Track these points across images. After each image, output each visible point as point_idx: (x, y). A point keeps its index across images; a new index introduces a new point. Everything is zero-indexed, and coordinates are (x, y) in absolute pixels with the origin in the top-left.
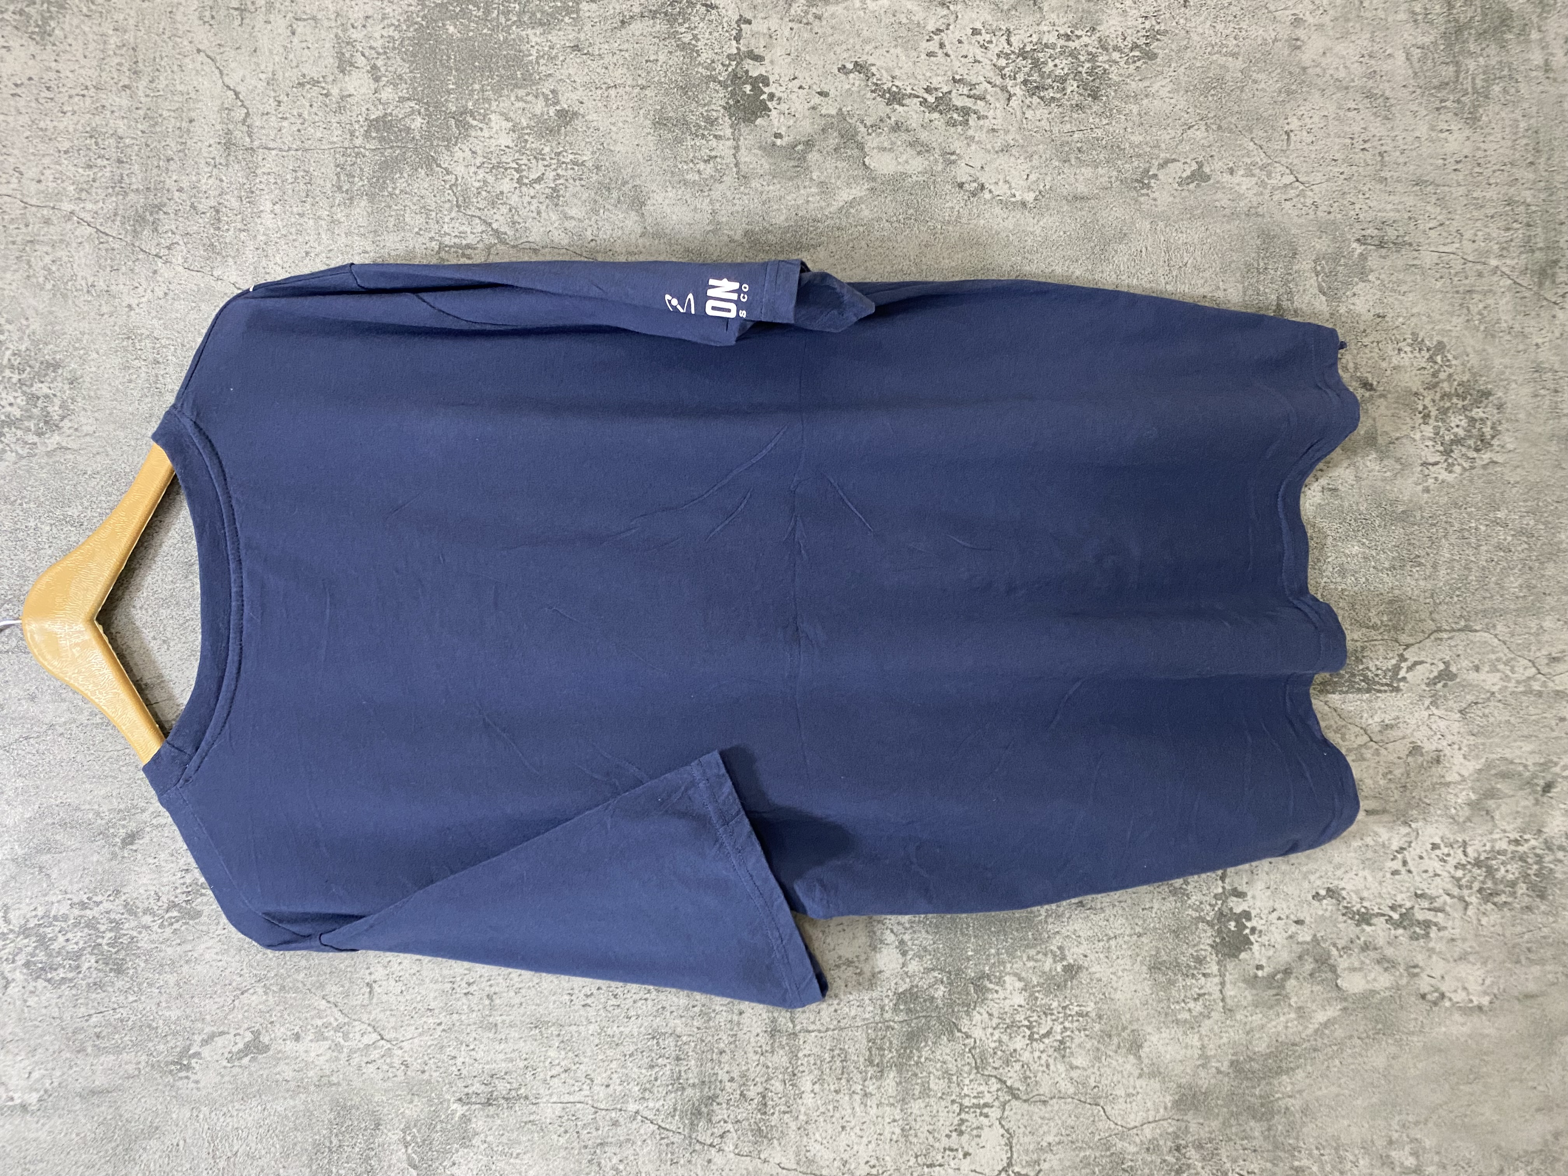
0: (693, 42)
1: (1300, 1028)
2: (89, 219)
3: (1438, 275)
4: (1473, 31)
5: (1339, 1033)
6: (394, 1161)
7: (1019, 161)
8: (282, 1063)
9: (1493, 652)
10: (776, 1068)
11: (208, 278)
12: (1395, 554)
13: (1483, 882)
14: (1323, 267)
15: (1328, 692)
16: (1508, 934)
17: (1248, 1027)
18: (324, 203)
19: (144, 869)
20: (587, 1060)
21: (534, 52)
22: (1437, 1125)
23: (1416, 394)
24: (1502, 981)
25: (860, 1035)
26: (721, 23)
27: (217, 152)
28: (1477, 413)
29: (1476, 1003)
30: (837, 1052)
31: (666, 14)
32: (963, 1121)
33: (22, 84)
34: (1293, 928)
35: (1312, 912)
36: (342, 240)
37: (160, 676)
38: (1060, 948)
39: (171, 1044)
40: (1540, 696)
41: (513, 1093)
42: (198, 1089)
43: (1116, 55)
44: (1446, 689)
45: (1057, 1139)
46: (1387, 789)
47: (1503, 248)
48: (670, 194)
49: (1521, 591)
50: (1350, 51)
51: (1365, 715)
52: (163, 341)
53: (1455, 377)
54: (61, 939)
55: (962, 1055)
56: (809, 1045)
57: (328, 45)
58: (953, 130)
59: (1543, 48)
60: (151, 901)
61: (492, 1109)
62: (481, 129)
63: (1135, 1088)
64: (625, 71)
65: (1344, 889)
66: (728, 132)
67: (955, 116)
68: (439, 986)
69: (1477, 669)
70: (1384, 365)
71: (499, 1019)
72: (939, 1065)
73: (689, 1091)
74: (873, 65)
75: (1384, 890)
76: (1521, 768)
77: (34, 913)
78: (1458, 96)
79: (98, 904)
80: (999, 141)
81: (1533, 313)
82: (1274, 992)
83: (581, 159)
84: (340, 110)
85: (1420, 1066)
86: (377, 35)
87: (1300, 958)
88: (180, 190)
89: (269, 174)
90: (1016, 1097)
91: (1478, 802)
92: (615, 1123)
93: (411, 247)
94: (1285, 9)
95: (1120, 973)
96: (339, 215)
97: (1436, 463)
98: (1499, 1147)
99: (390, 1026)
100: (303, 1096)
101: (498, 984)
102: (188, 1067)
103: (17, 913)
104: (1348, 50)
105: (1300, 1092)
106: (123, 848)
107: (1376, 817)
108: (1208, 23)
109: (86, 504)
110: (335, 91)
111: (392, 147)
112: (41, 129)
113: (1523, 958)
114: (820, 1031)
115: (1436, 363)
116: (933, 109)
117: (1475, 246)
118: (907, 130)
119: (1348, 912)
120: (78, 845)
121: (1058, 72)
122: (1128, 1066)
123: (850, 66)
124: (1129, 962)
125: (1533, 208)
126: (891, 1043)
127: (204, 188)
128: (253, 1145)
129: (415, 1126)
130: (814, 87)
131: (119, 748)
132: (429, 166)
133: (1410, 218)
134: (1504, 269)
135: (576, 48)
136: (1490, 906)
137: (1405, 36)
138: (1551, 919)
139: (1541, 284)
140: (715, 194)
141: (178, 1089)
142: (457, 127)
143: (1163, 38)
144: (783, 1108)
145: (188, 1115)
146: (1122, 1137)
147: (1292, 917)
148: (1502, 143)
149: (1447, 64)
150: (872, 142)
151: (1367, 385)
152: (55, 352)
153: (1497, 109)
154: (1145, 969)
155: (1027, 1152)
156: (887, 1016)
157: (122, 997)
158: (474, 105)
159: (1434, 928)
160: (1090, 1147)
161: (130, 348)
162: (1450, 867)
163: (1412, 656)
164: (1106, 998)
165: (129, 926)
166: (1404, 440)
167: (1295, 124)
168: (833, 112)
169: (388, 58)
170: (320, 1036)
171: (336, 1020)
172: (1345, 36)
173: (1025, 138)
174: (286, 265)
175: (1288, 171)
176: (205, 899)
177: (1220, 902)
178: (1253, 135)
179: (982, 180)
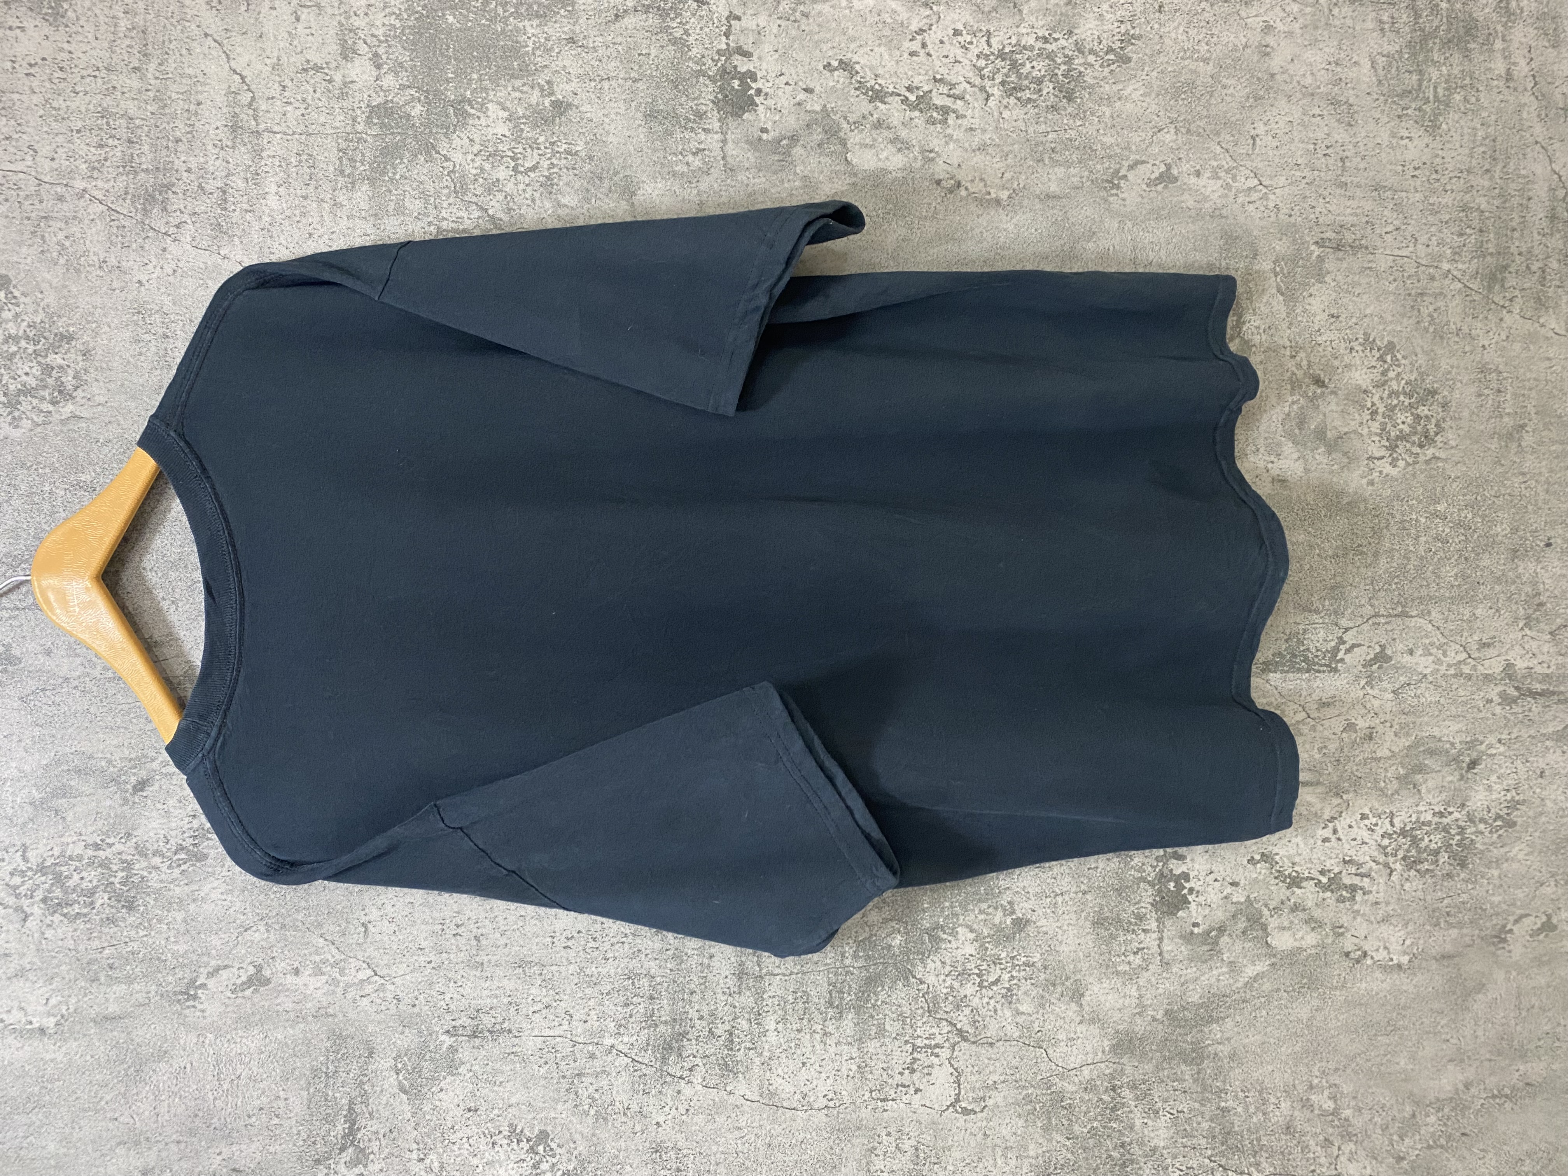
0: (685, 37)
1: (1231, 981)
2: (101, 197)
3: (1391, 278)
4: (1438, 41)
5: (1267, 987)
6: (386, 1087)
7: (995, 160)
8: (282, 995)
9: (1427, 637)
10: (743, 1008)
11: (215, 257)
12: (1339, 543)
13: (1408, 851)
14: (1282, 268)
15: (1270, 671)
16: (1428, 898)
17: (1182, 980)
18: (327, 186)
19: (154, 814)
20: (566, 997)
21: (530, 43)
22: (1356, 1072)
23: (1365, 392)
24: (1421, 942)
25: (822, 979)
26: (712, 19)
27: (224, 135)
28: (1423, 411)
29: (1395, 962)
30: (799, 994)
31: (659, 8)
32: (915, 1060)
33: (36, 64)
34: (1229, 890)
35: (1247, 874)
36: (344, 223)
37: (171, 634)
38: (1009, 903)
39: (180, 975)
40: (1470, 679)
41: (498, 1027)
42: (204, 1017)
43: (1091, 59)
44: (1380, 671)
45: (1002, 1078)
46: (1321, 763)
47: (1456, 253)
48: (660, 185)
49: (1456, 579)
50: (1318, 58)
51: (1304, 693)
52: (172, 317)
53: (1404, 376)
54: (76, 877)
55: (916, 999)
56: (774, 987)
57: (332, 32)
58: (932, 127)
59: (1505, 58)
60: (161, 844)
61: (477, 1042)
62: (479, 118)
63: (1076, 1033)
64: (618, 64)
65: (1277, 854)
66: (717, 125)
67: (935, 114)
68: (429, 927)
69: (1411, 652)
70: (1336, 363)
71: (486, 959)
72: (894, 1008)
73: (662, 1028)
74: (858, 63)
75: (1315, 856)
76: (1448, 746)
77: (50, 853)
78: (1420, 103)
79: (110, 845)
80: (976, 139)
81: (1481, 316)
82: (1209, 947)
83: (574, 149)
84: (343, 96)
85: (1341, 1018)
86: (378, 23)
87: (1234, 916)
88: (189, 171)
89: (274, 157)
90: (965, 1039)
91: (1406, 776)
92: (592, 1056)
93: (410, 231)
94: (1256, 16)
95: (1065, 927)
96: (341, 198)
97: (1382, 458)
98: (1412, 1094)
99: (382, 963)
100: (302, 1026)
101: (484, 926)
102: (195, 997)
103: (35, 852)
104: (1316, 57)
105: (1229, 1039)
106: (133, 794)
107: (1311, 788)
108: (1181, 29)
109: (98, 470)
110: (338, 78)
111: (392, 134)
112: (54, 109)
113: (1442, 920)
114: (784, 975)
115: (1385, 362)
116: (913, 107)
117: (1430, 250)
118: (889, 128)
119: (1280, 876)
120: (92, 791)
121: (1035, 73)
122: (1070, 1013)
123: (835, 64)
124: (1074, 917)
125: (1487, 214)
126: (850, 987)
127: (211, 169)
128: (255, 1069)
129: (406, 1055)
130: (800, 83)
131: (130, 701)
132: (428, 153)
133: (1367, 222)
134: (1455, 273)
135: (572, 40)
136: (1413, 873)
137: (1372, 44)
138: (1470, 886)
139: (1490, 289)
140: (703, 186)
141: (186, 1016)
142: (456, 115)
143: (1137, 42)
144: (749, 1045)
145: (195, 1041)
146: (1061, 1076)
147: (1228, 879)
148: (1460, 150)
149: (1410, 72)
150: (854, 138)
151: (1318, 382)
152: (68, 325)
153: (1456, 117)
154: (1088, 924)
155: (973, 1089)
156: (847, 962)
157: (133, 932)
158: (472, 94)
159: (1361, 892)
160: (1032, 1086)
161: (141, 323)
162: (1377, 836)
163: (1349, 638)
164: (1051, 950)
165: (140, 866)
166: (1352, 436)
167: (1261, 129)
168: (818, 108)
169: (390, 46)
170: (318, 971)
171: (333, 956)
172: (1314, 43)
173: (1001, 137)
174: (291, 246)
175: (1252, 175)
176: (211, 843)
177: (1161, 864)
178: (1221, 139)
179: (959, 177)
